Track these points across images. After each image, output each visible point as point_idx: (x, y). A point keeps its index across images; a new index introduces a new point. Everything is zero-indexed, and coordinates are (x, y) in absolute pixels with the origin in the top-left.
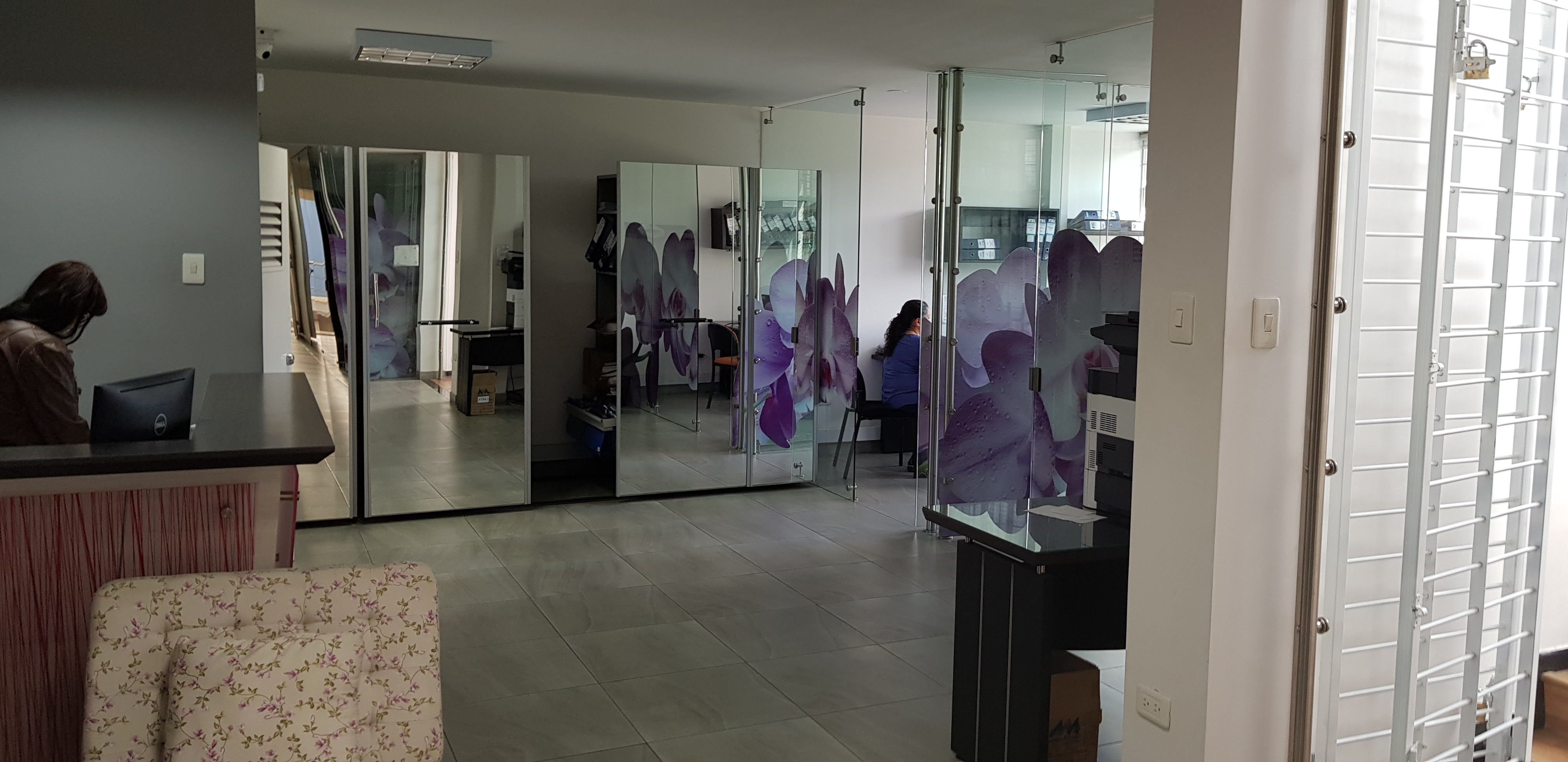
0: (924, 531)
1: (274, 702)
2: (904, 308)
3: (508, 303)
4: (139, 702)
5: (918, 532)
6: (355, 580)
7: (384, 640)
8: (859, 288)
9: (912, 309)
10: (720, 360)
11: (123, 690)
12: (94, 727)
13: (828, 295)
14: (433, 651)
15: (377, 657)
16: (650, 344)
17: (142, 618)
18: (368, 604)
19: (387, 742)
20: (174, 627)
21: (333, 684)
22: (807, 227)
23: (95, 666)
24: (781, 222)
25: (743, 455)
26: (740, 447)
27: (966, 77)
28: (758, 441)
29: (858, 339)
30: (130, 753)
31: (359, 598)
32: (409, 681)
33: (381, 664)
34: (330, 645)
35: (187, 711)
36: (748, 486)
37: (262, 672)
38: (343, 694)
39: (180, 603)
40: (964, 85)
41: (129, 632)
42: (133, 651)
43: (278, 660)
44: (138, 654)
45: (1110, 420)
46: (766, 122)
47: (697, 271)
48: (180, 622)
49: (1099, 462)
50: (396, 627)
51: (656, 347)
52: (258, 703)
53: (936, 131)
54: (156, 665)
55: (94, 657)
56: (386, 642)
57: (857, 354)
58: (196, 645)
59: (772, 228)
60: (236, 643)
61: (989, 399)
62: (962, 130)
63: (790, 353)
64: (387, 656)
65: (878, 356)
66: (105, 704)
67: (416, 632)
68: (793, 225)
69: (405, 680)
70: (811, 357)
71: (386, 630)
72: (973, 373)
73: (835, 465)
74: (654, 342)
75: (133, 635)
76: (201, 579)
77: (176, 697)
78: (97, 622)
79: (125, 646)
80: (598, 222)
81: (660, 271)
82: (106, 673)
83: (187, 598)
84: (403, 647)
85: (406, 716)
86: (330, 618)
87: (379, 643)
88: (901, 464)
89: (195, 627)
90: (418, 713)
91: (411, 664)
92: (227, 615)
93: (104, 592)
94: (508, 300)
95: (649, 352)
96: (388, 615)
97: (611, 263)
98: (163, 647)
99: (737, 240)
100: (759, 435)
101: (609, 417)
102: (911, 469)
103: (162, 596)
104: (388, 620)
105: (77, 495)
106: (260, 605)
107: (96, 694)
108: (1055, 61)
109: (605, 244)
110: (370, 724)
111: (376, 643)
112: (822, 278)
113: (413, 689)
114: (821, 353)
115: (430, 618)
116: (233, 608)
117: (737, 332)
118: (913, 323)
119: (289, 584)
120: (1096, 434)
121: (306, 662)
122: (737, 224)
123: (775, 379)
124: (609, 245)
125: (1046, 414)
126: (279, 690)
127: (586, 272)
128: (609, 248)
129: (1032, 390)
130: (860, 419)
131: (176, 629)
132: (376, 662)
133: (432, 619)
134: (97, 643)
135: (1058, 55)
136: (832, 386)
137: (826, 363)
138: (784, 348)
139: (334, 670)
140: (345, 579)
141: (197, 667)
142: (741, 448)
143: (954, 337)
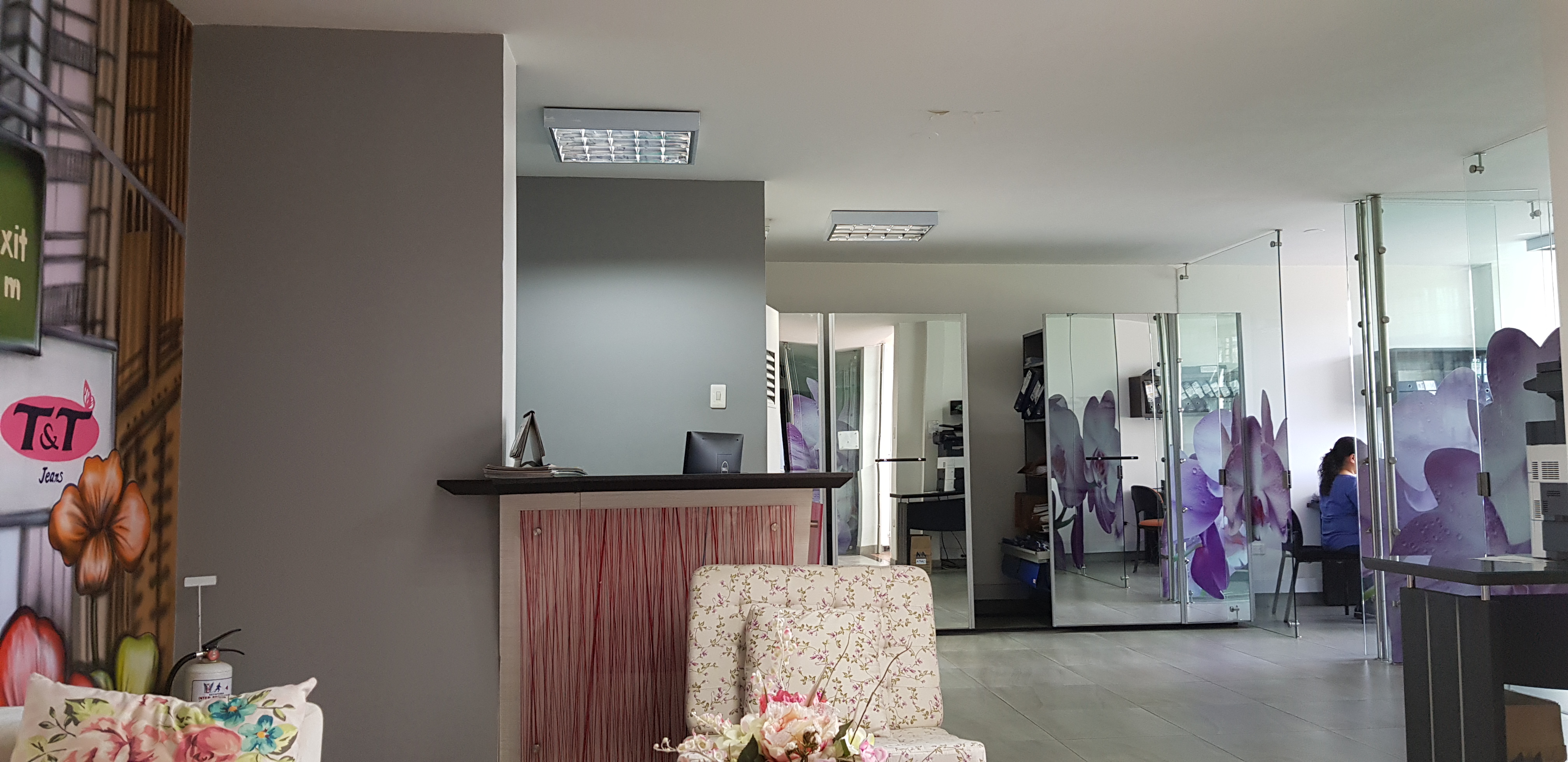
0: (1376, 659)
1: (821, 653)
2: (1337, 444)
3: (939, 470)
4: (724, 653)
5: (1368, 660)
6: (870, 576)
7: (893, 624)
8: (1288, 421)
9: (1344, 447)
10: (1143, 522)
11: (714, 644)
12: (695, 668)
13: (1255, 432)
14: (931, 635)
15: (889, 636)
16: (1074, 507)
17: (725, 592)
18: (880, 596)
19: (901, 702)
20: (746, 601)
21: (861, 646)
22: (1228, 392)
23: (694, 624)
24: (1200, 389)
25: (1175, 605)
26: (1171, 598)
27: (1383, 204)
28: (1190, 592)
29: (1289, 472)
30: (719, 690)
31: (873, 590)
32: (914, 657)
33: (892, 642)
34: (858, 618)
35: (761, 655)
36: (1183, 623)
37: (811, 631)
38: (870, 655)
39: (749, 584)
40: (1383, 212)
41: (717, 602)
42: (719, 616)
43: (821, 624)
44: (723, 618)
45: (1552, 468)
46: (1182, 277)
47: (1118, 429)
48: (749, 597)
49: (1545, 510)
50: (902, 614)
51: (1080, 509)
52: (809, 653)
53: (1356, 258)
54: (736, 627)
55: (693, 619)
56: (896, 626)
57: (1290, 487)
58: (764, 610)
59: (1190, 396)
60: (791, 611)
61: (1437, 519)
62: (1384, 252)
63: (1219, 502)
64: (897, 636)
65: (1313, 504)
66: (702, 653)
67: (917, 619)
68: (1212, 391)
69: (911, 655)
70: (1242, 496)
71: (895, 616)
72: (1418, 496)
73: (1274, 612)
74: (1078, 505)
75: (719, 604)
76: (763, 568)
77: (753, 645)
78: (694, 594)
79: (714, 612)
80: (1025, 375)
81: (1082, 435)
82: (702, 630)
83: (754, 580)
84: (908, 631)
85: (914, 684)
86: (853, 604)
87: (890, 626)
88: (1347, 613)
89: (760, 602)
90: (922, 682)
91: (916, 644)
92: (780, 596)
93: (698, 573)
94: (939, 467)
95: (1074, 515)
96: (896, 605)
97: (1039, 411)
98: (739, 615)
99: (1158, 407)
100: (1191, 586)
101: (1043, 550)
102: (1358, 617)
103: (737, 578)
104: (896, 608)
105: (677, 508)
106: (804, 590)
107: (696, 645)
108: (1475, 171)
109: (1032, 395)
110: (887, 687)
111: (888, 625)
112: (1247, 416)
113: (918, 663)
114: (1252, 491)
115: (928, 609)
116: (785, 591)
117: (1163, 495)
118: (1347, 459)
119: (823, 576)
120: (1539, 485)
121: (842, 628)
122: (1156, 391)
123: (1204, 529)
124: (1036, 395)
125: (1499, 518)
126: (824, 645)
127: (1015, 422)
128: (1036, 397)
129: (1482, 495)
130: (1298, 562)
131: (747, 603)
132: (888, 640)
133: (929, 611)
134: (695, 609)
135: (1478, 165)
136: (1265, 522)
137: (1258, 500)
138: (1212, 498)
139: (862, 636)
140: (863, 575)
141: (766, 625)
142: (1173, 599)
143: (1393, 456)
